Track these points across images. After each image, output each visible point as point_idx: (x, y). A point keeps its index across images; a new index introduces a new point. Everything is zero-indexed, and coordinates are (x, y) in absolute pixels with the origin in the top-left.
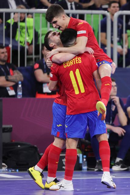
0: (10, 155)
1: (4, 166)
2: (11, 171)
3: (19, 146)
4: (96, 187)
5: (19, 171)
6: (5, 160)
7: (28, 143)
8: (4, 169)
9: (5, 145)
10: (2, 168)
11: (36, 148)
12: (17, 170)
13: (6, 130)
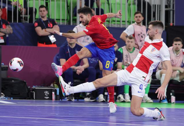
0: (7, 87)
1: (2, 95)
2: (8, 99)
3: (13, 81)
4: (70, 113)
5: (13, 99)
6: (3, 90)
7: (20, 79)
8: (2, 97)
9: (3, 79)
10: (1, 97)
11: (25, 83)
12: (12, 98)
13: (3, 69)
